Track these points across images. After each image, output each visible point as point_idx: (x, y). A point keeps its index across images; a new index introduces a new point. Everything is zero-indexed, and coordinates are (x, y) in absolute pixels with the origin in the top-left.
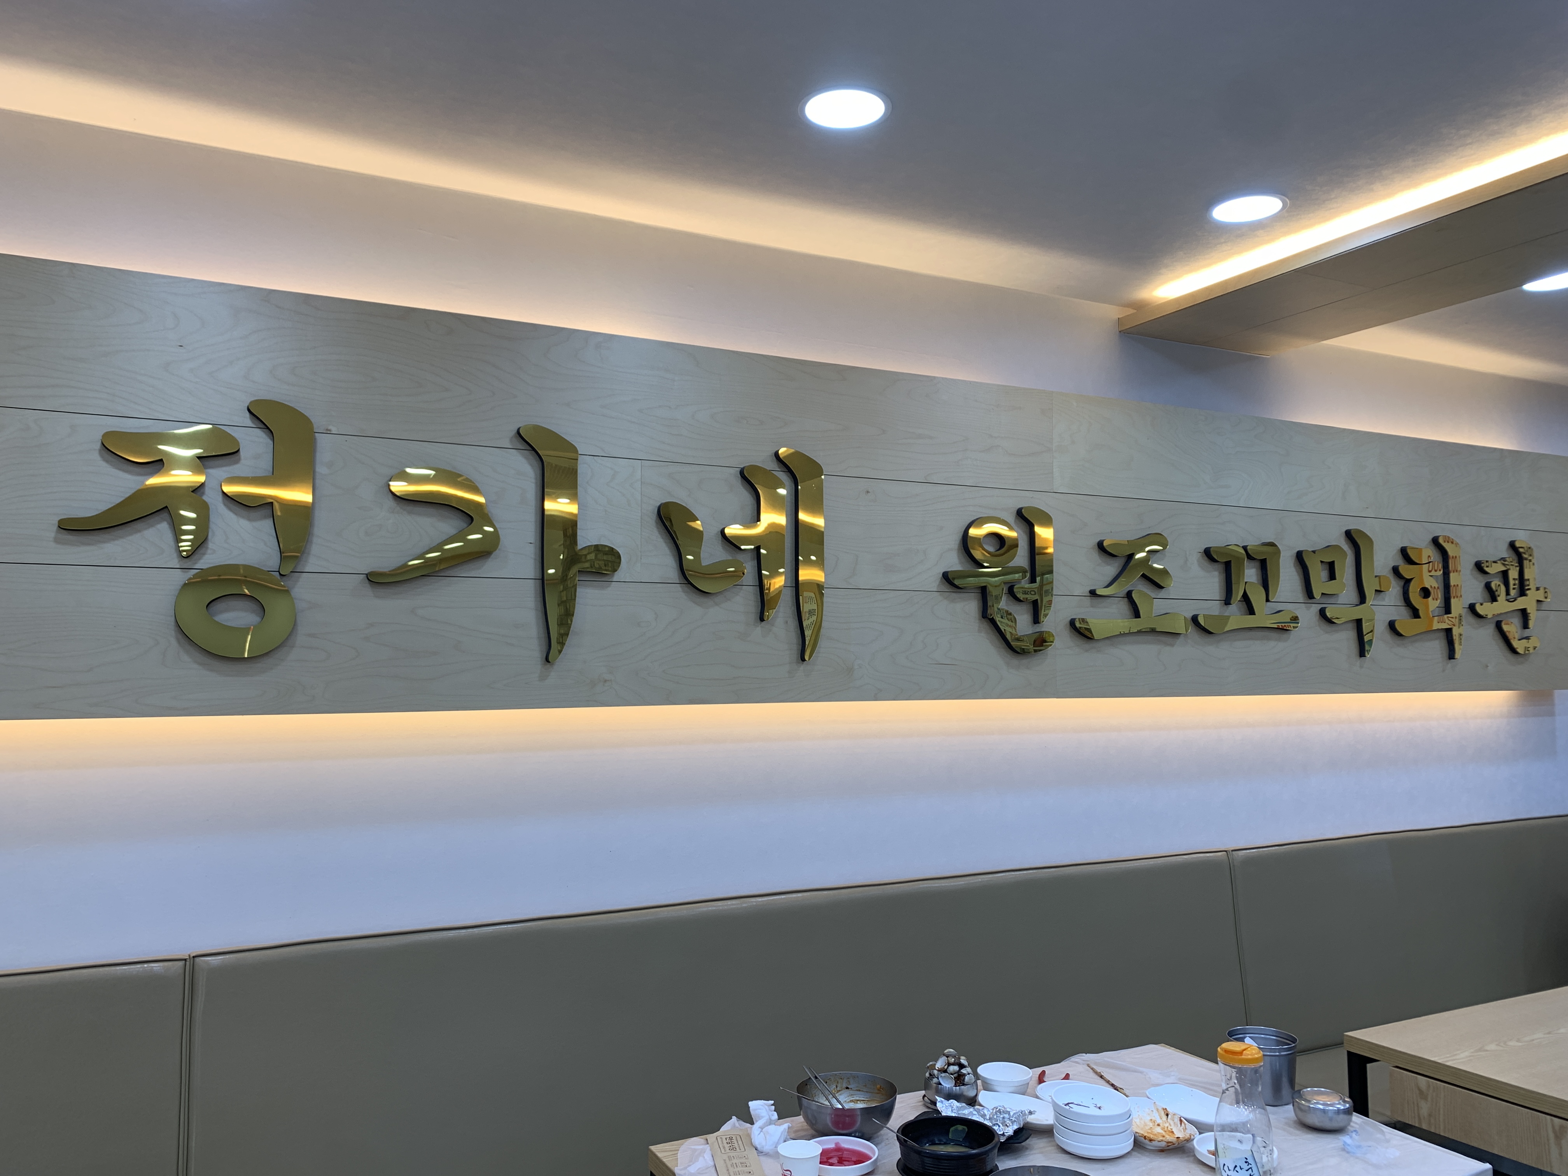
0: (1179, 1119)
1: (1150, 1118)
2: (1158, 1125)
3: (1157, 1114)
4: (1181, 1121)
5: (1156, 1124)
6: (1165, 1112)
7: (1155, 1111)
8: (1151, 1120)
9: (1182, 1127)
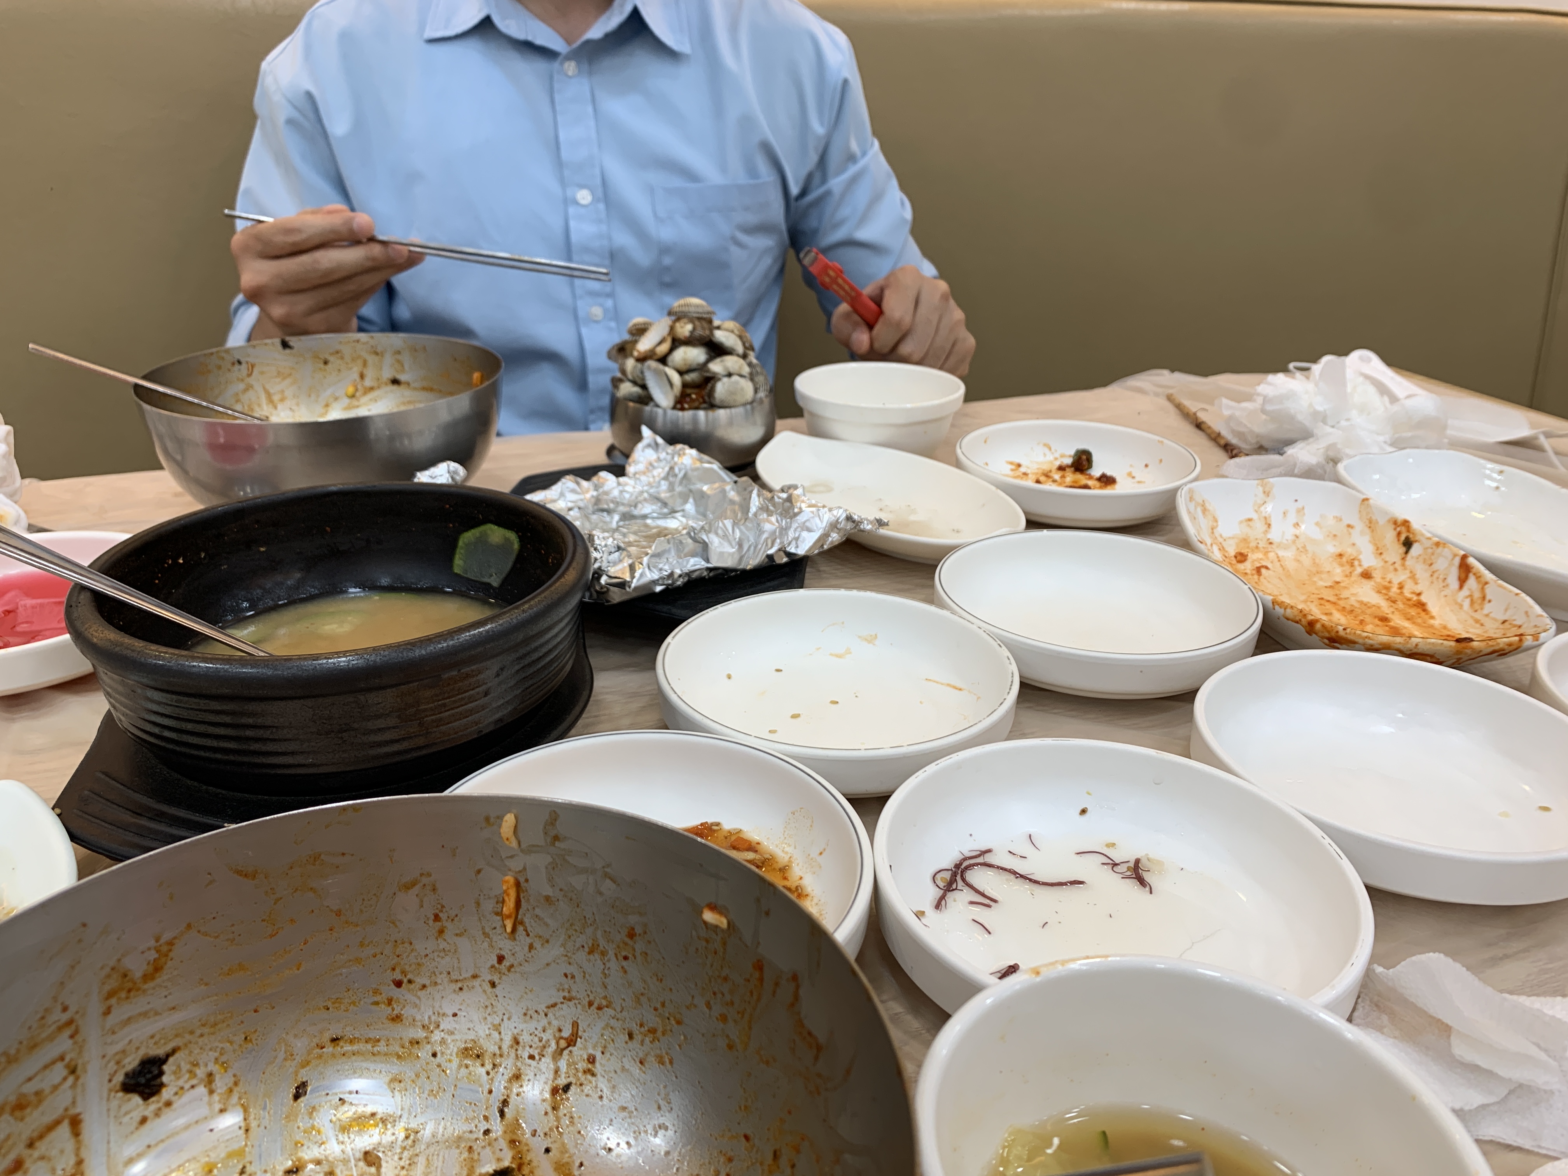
0: (1457, 561)
1: (1339, 551)
2: (1366, 575)
3: (1367, 538)
4: (1465, 569)
5: (1359, 570)
6: (1399, 534)
7: (1359, 526)
8: (1341, 555)
9: (1465, 592)
